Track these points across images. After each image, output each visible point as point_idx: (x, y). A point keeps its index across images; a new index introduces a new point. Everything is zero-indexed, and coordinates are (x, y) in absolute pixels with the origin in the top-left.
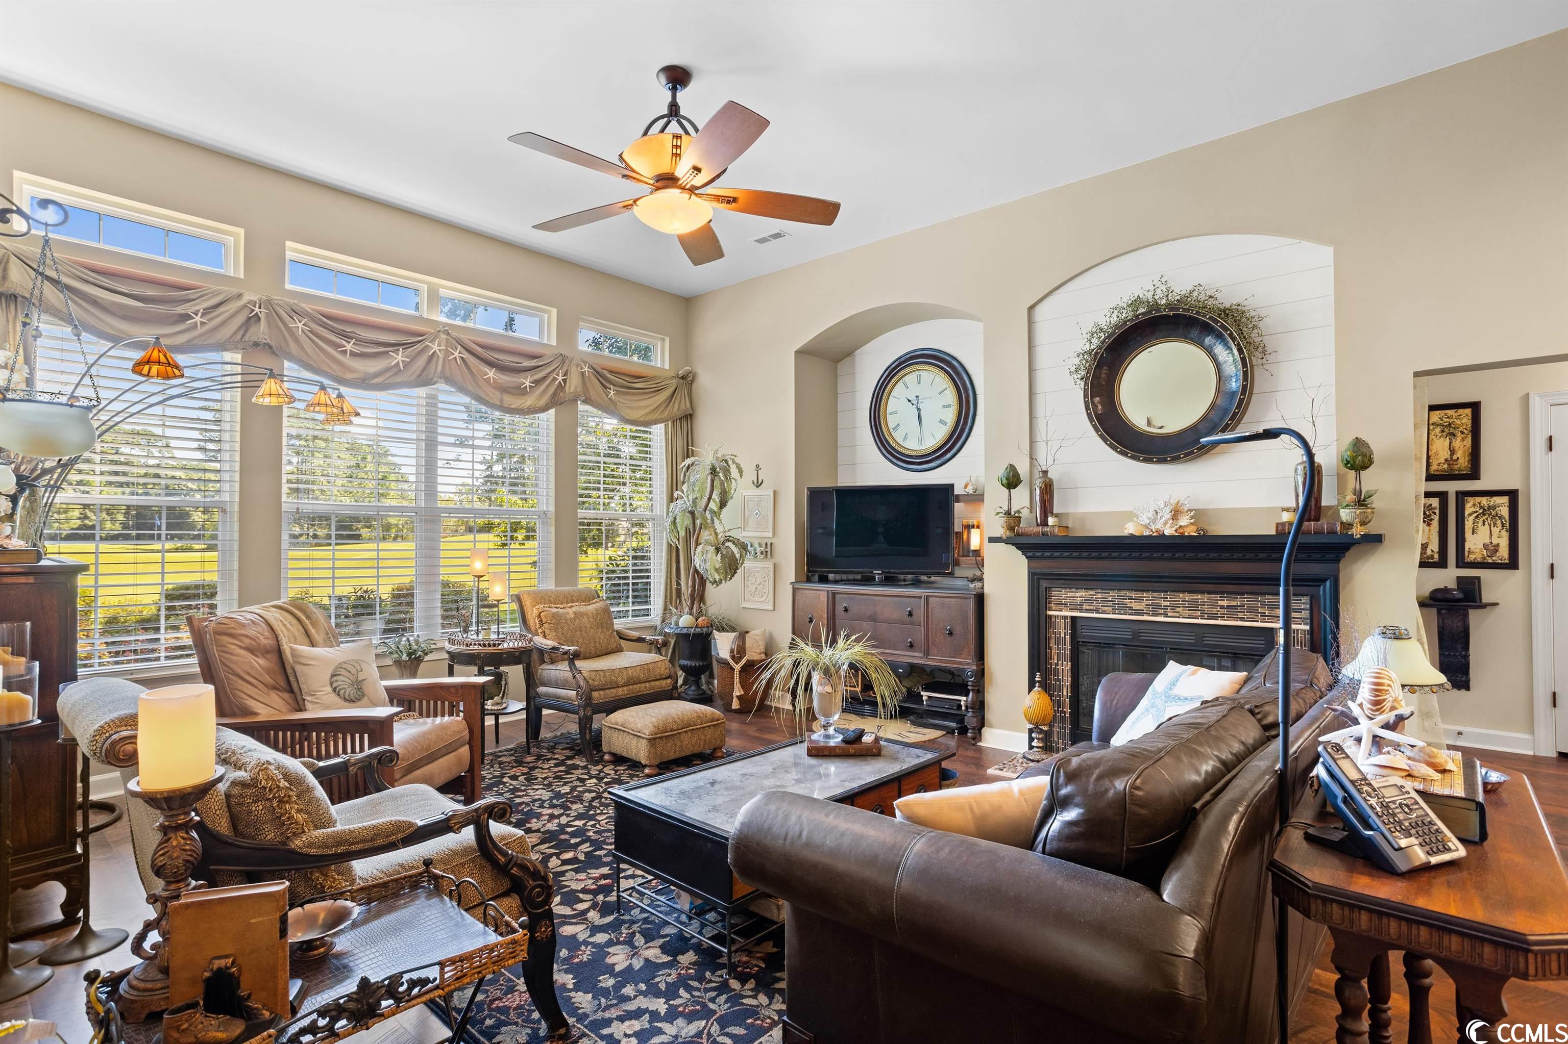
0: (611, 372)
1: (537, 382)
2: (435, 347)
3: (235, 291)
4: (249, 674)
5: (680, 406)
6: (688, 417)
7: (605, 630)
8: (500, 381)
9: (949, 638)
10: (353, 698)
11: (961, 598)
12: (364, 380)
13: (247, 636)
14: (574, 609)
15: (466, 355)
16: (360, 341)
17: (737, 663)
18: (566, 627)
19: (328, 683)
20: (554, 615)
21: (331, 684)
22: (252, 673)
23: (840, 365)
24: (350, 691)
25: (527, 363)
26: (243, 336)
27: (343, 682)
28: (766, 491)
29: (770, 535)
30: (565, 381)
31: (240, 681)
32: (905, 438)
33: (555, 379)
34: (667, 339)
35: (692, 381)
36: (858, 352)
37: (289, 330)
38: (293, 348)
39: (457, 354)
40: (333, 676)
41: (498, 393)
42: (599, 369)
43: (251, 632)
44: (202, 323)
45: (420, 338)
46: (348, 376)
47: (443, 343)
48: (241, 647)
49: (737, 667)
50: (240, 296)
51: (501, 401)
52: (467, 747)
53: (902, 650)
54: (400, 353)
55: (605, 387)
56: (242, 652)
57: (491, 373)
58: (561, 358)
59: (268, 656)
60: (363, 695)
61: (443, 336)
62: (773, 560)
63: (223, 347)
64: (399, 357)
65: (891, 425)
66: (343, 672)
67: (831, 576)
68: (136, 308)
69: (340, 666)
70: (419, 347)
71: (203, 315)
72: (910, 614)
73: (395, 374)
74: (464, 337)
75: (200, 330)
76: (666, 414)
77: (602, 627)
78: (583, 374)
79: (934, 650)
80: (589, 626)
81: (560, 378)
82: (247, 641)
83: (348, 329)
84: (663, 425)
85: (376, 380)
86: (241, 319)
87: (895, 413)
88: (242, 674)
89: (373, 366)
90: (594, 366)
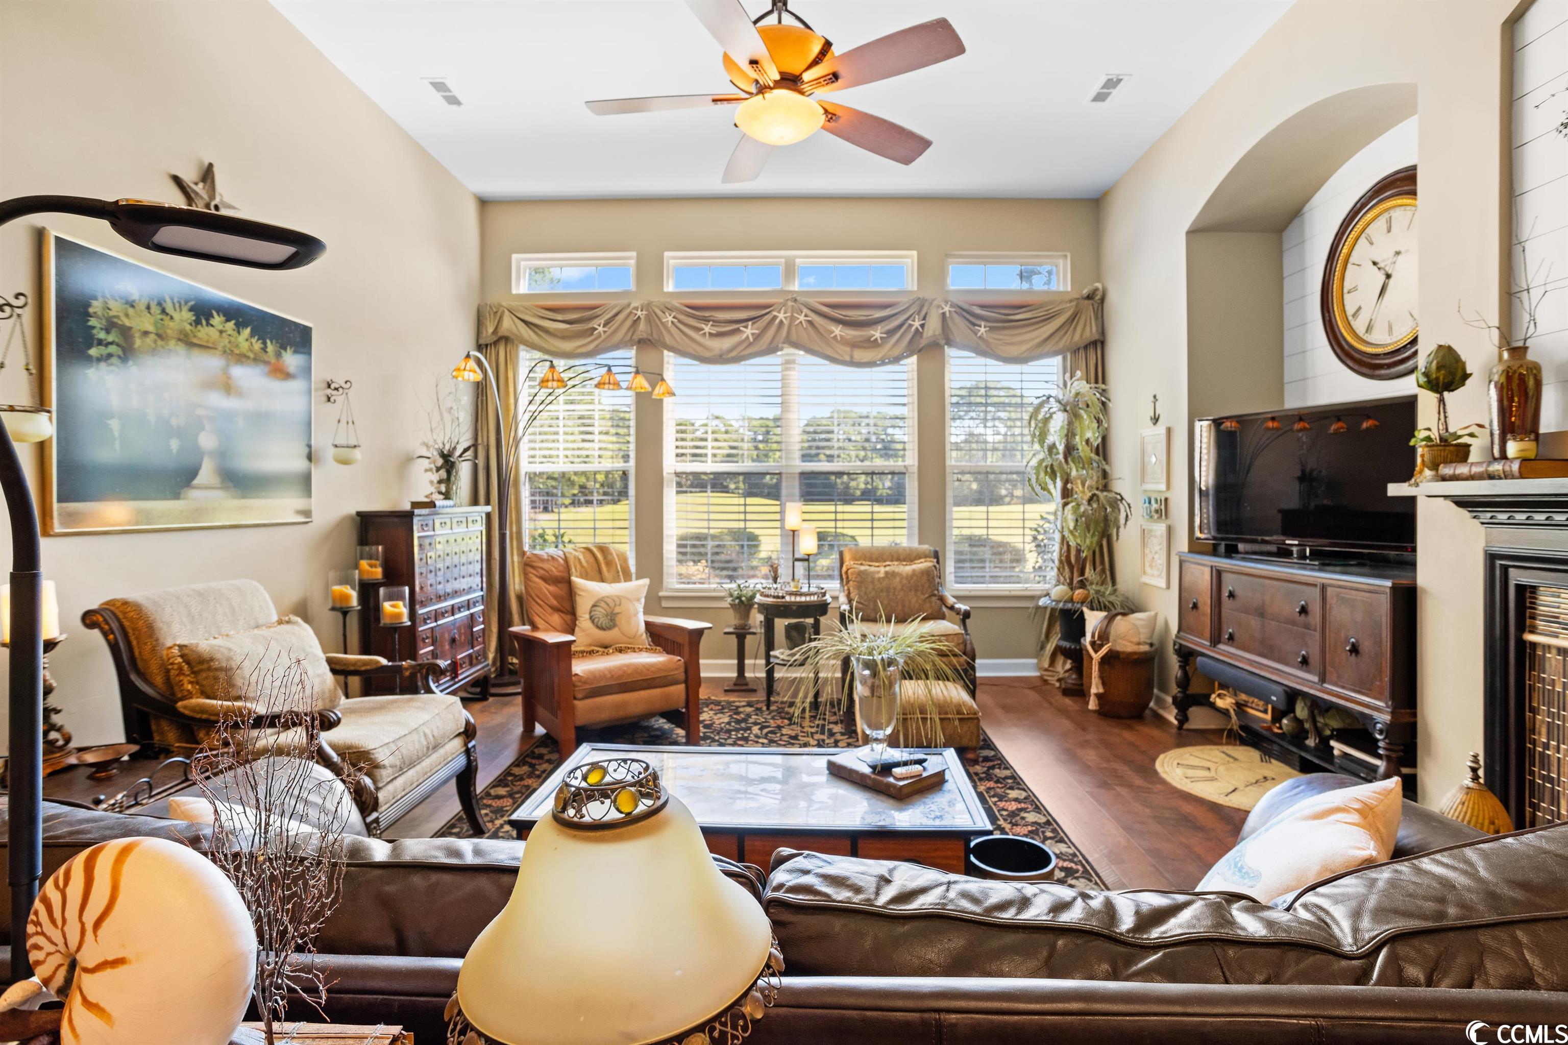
0: (982, 307)
1: (890, 333)
2: (781, 316)
3: (626, 301)
4: (538, 597)
5: (1086, 331)
6: (1099, 344)
7: (919, 593)
8: (848, 337)
9: (1353, 658)
10: (604, 625)
11: (1370, 592)
12: (721, 356)
13: (542, 569)
14: (888, 569)
15: (813, 317)
16: (716, 322)
17: (1096, 652)
18: (871, 587)
19: (588, 611)
20: (860, 573)
21: (590, 612)
22: (541, 596)
23: (1286, 234)
24: (604, 621)
25: (879, 314)
26: (632, 335)
27: (600, 612)
28: (1161, 429)
29: (1163, 487)
30: (922, 326)
31: (533, 603)
32: (1369, 329)
33: (911, 326)
34: (1069, 254)
35: (1103, 300)
36: (1307, 208)
37: (663, 323)
38: (668, 339)
39: (802, 318)
40: (594, 606)
41: (848, 349)
42: (966, 307)
43: (546, 566)
44: (605, 332)
45: (768, 310)
46: (707, 354)
47: (790, 310)
48: (536, 576)
49: (1096, 657)
50: (629, 305)
51: (852, 357)
52: (682, 687)
53: (1293, 666)
54: (750, 327)
55: (974, 325)
56: (538, 580)
57: (838, 330)
58: (918, 303)
59: (559, 585)
60: (614, 626)
61: (790, 303)
62: (1169, 522)
63: (616, 347)
64: (749, 331)
65: (1350, 310)
66: (602, 604)
67: (1241, 547)
68: (566, 330)
69: (602, 600)
70: (768, 318)
71: (604, 326)
72: (1304, 610)
73: (746, 347)
74: (812, 301)
75: (603, 336)
76: (1061, 345)
77: (916, 590)
78: (944, 314)
79: (1331, 674)
80: (899, 587)
81: (917, 324)
82: (542, 572)
83: (707, 314)
84: (1060, 358)
85: (733, 354)
86: (629, 323)
87: (1355, 289)
88: (533, 595)
89: (727, 343)
90: (960, 304)
